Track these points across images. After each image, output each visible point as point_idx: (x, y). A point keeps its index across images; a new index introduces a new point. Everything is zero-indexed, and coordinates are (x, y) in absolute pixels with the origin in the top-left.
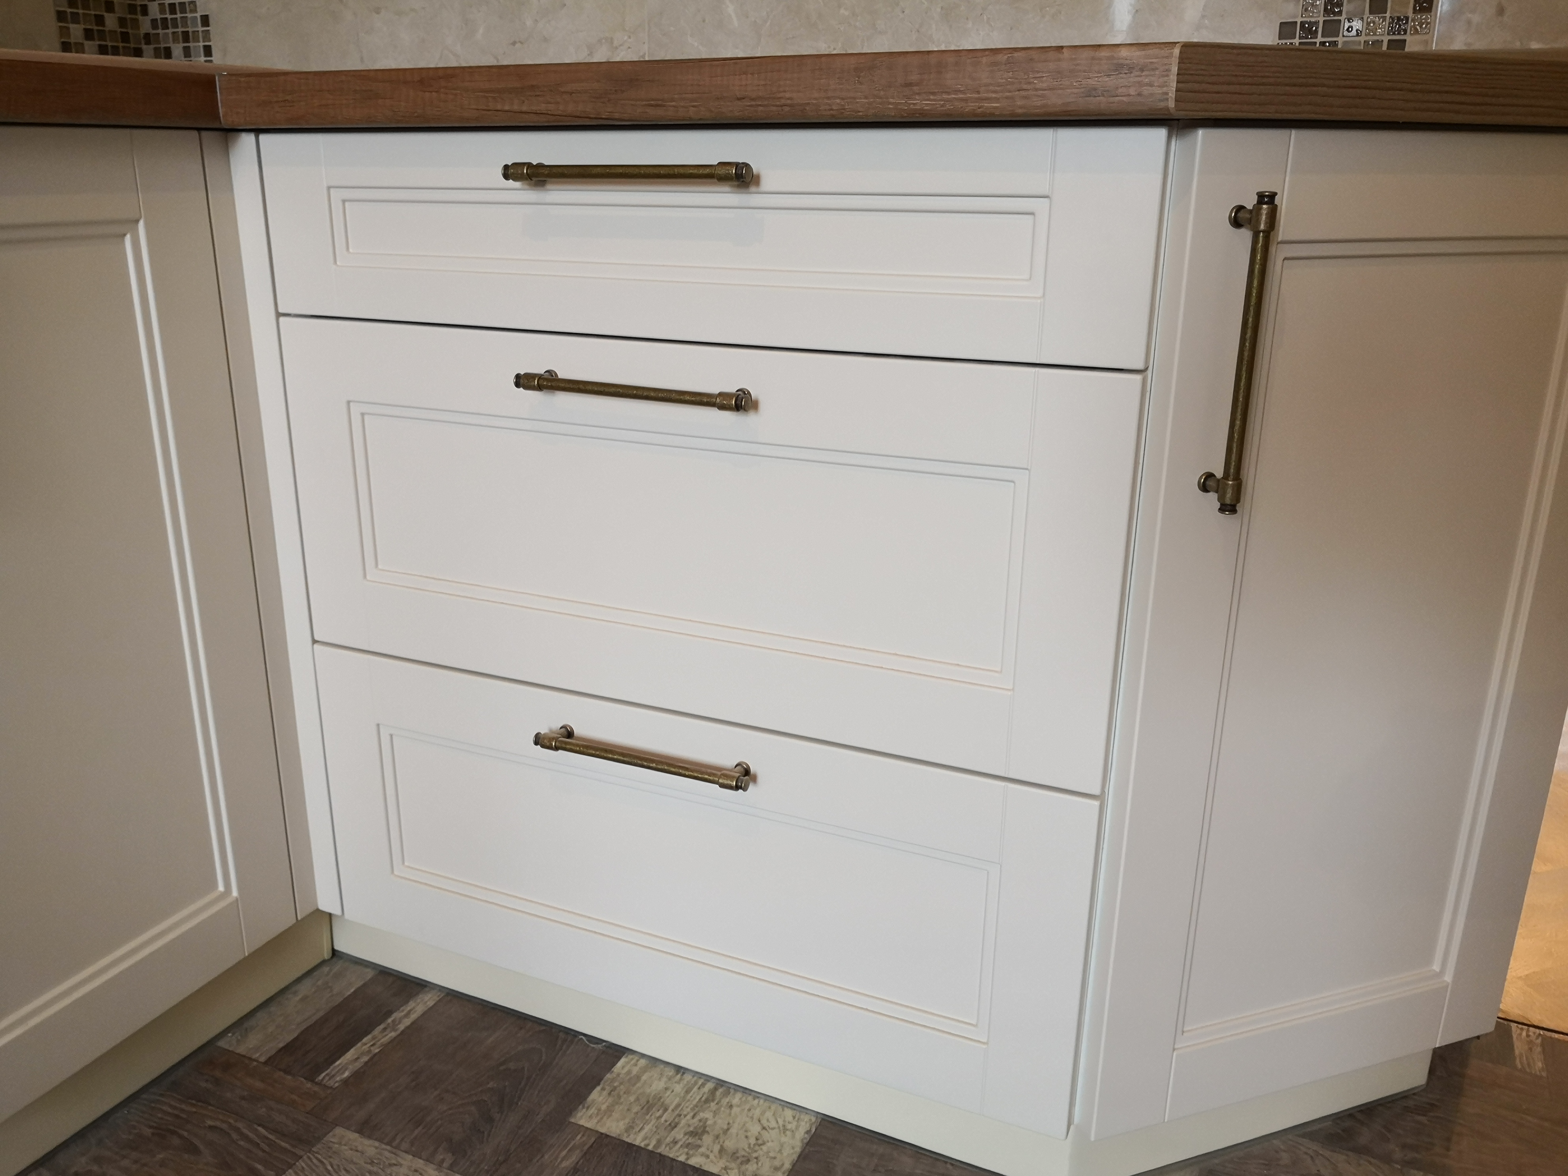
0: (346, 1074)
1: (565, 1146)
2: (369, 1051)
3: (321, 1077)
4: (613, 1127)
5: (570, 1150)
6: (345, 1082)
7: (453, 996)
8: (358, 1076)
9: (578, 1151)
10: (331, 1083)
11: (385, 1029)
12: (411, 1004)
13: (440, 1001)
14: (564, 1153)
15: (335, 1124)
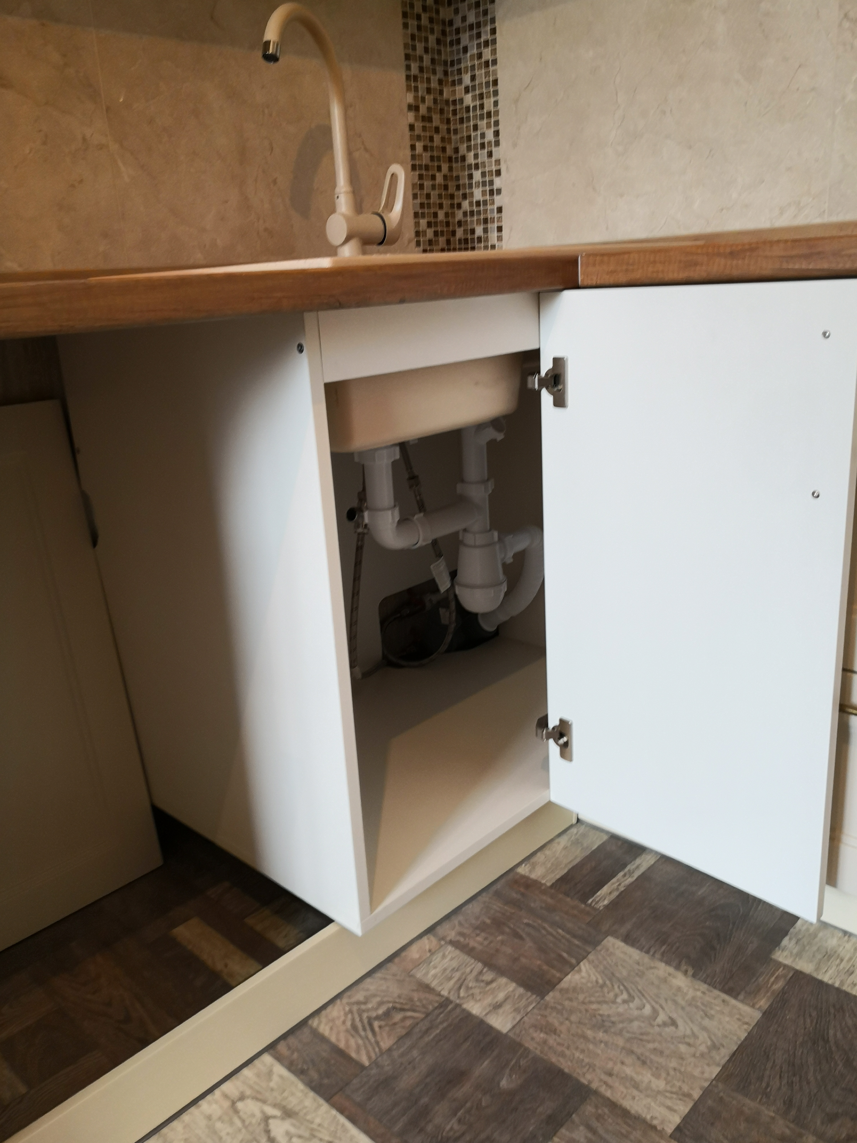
0: (606, 902)
1: (772, 975)
2: (617, 889)
3: (590, 901)
4: (806, 966)
5: (776, 978)
6: (607, 907)
7: (665, 860)
8: (614, 905)
9: (782, 980)
10: (597, 906)
11: (625, 875)
12: (638, 861)
13: (658, 860)
14: (773, 979)
15: (607, 934)
